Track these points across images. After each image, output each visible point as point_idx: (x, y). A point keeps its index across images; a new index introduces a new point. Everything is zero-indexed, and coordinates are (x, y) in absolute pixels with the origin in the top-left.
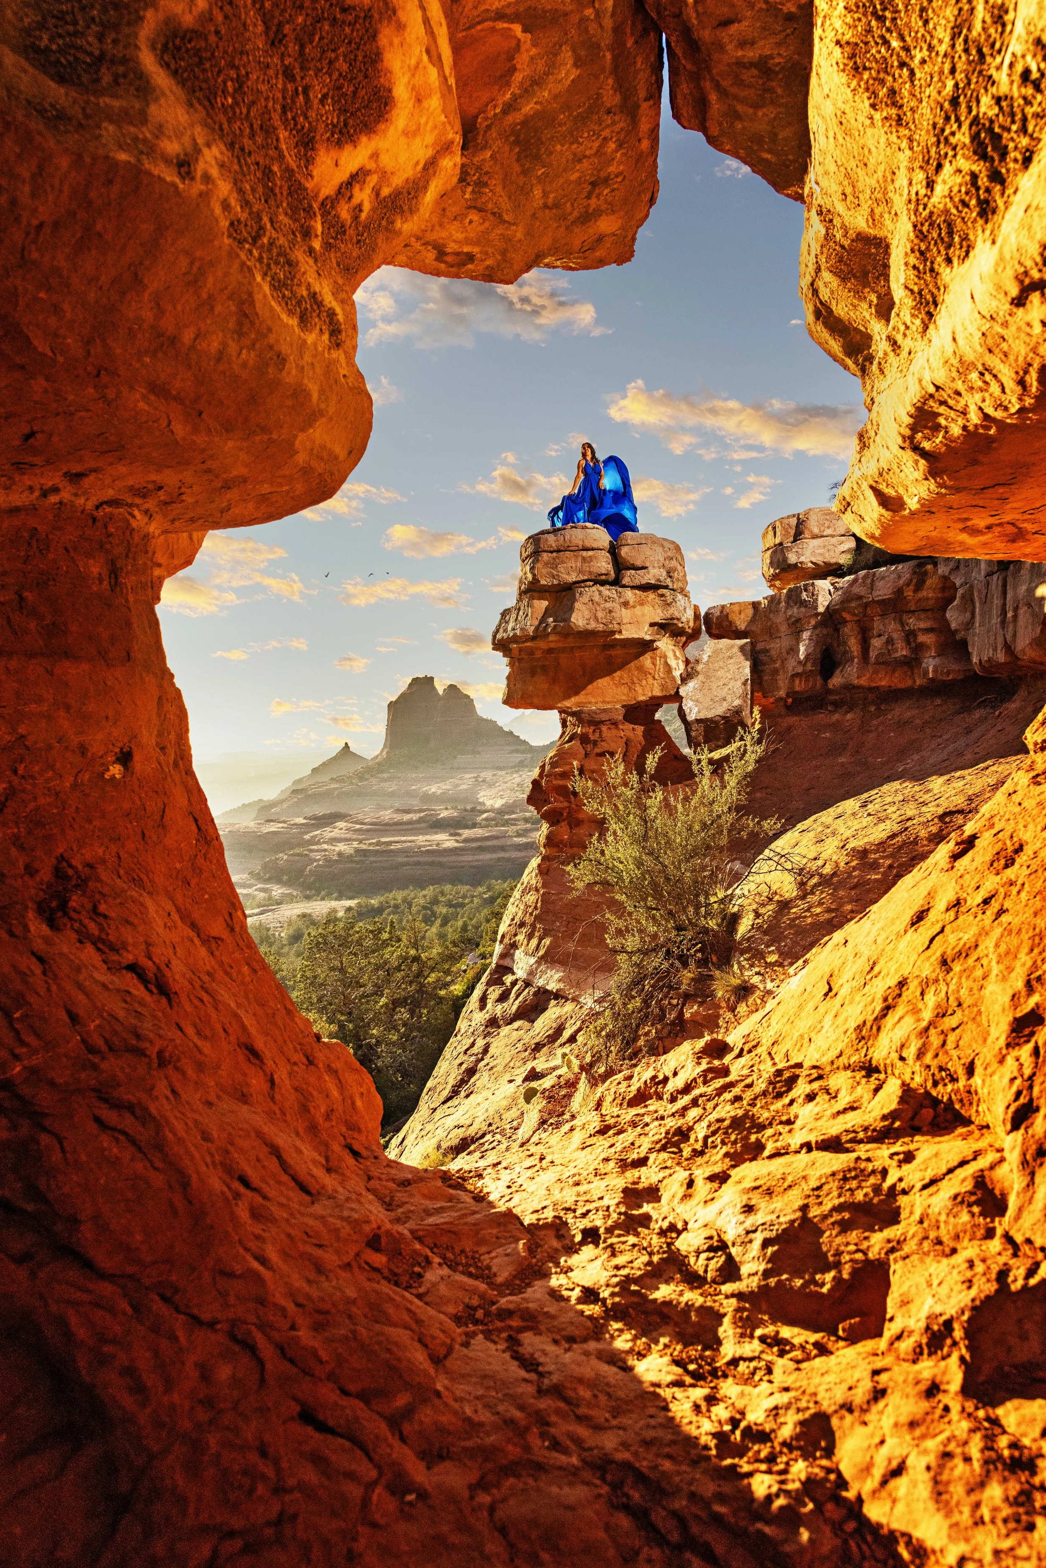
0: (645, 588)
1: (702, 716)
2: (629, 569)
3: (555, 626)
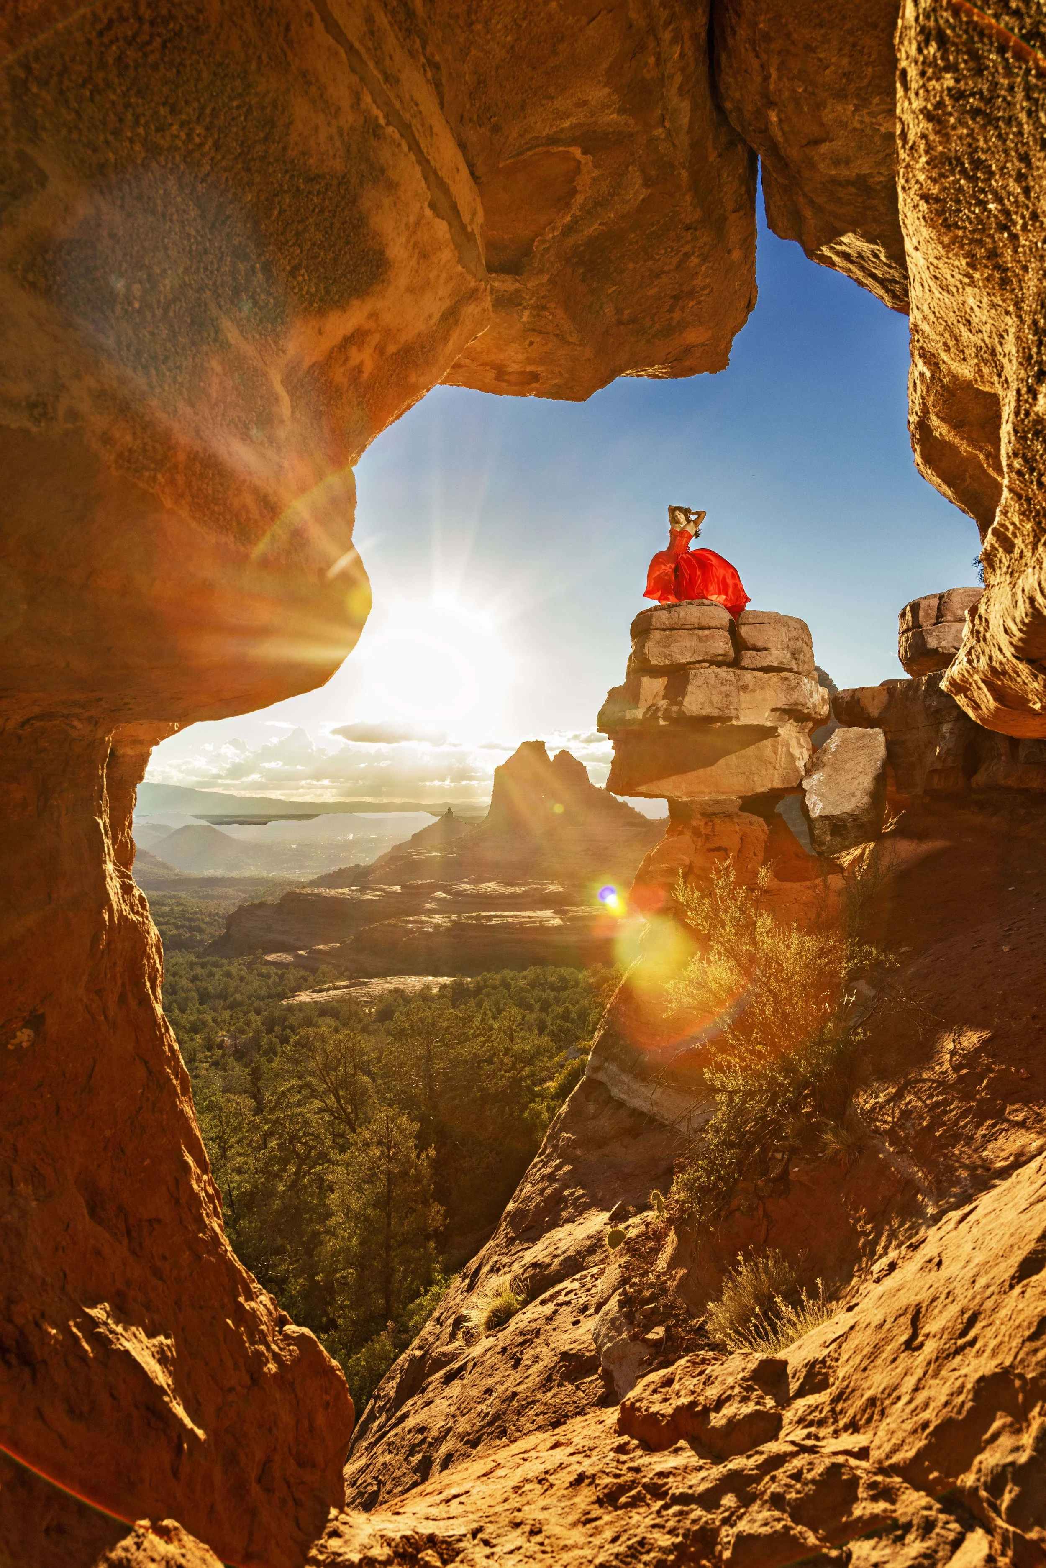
0: (767, 670)
1: (826, 813)
2: (749, 649)
3: (667, 710)
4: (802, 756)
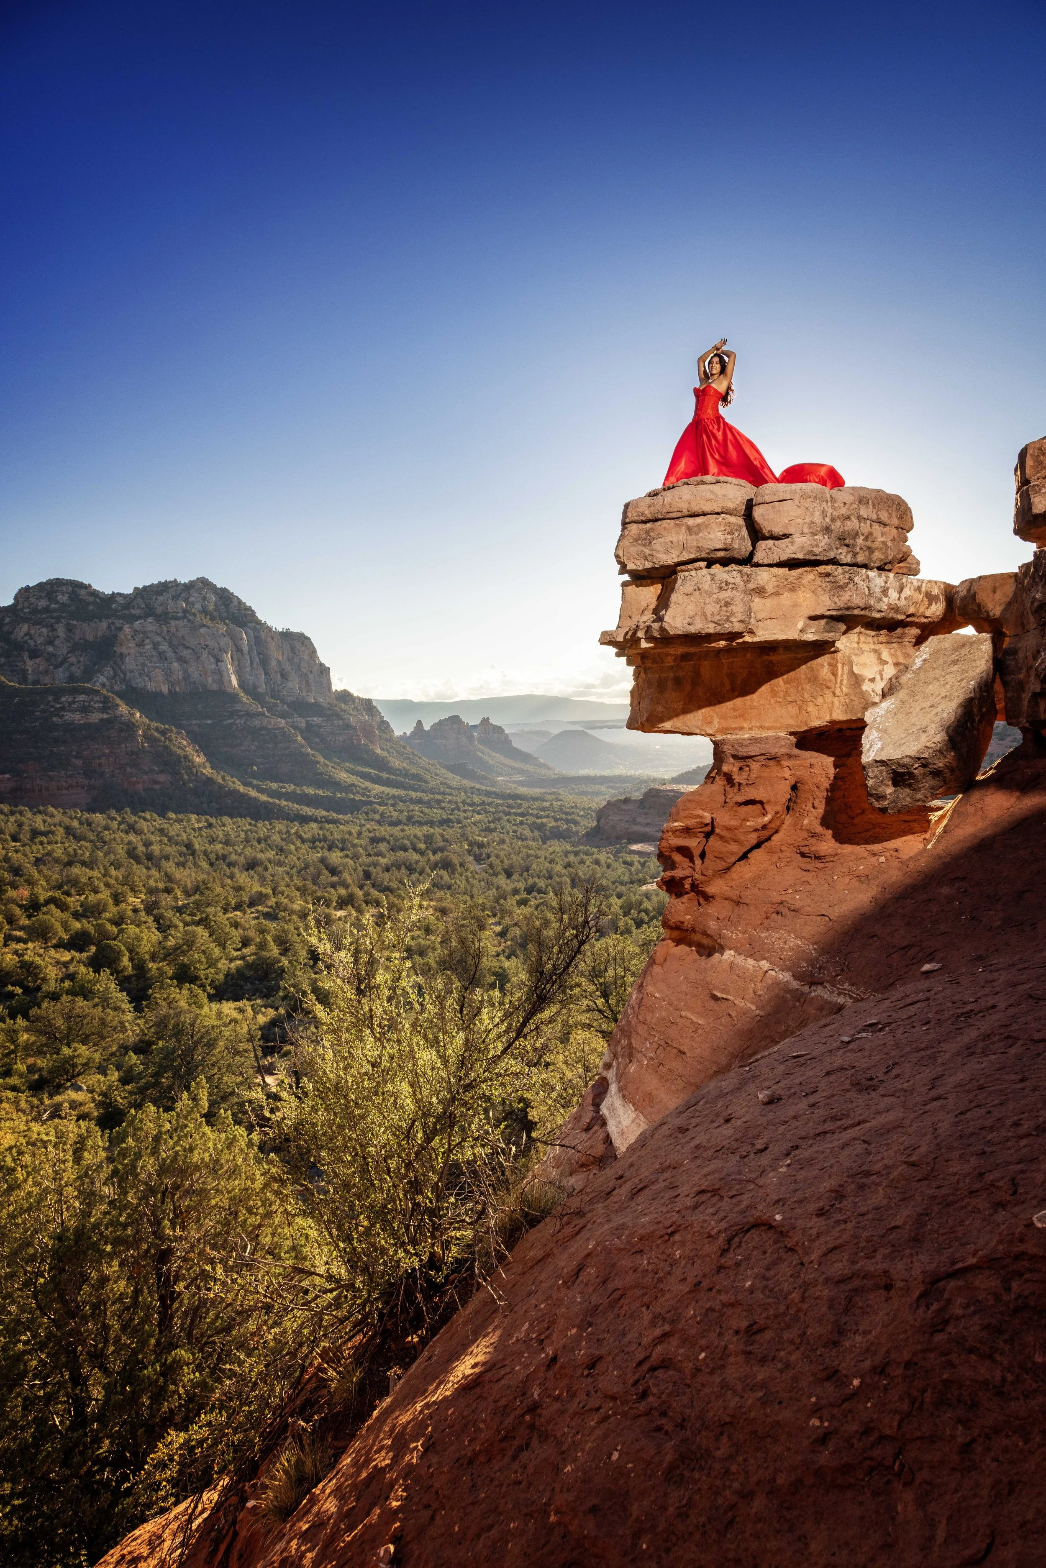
0: (792, 564)
1: (883, 757)
2: (765, 538)
3: (648, 629)
4: (881, 675)
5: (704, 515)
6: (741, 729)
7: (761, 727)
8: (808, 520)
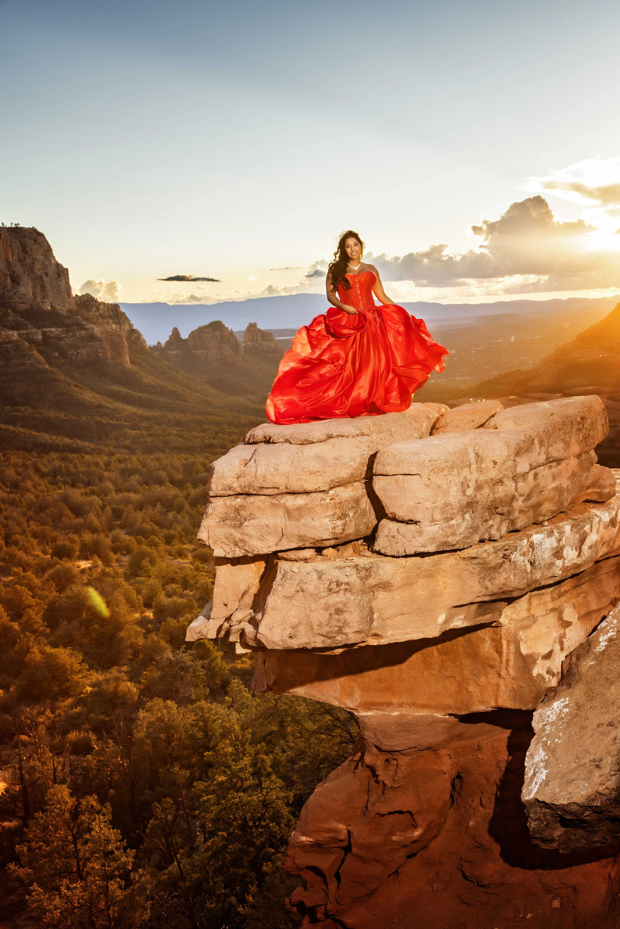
1: (547, 794)
2: (389, 519)
3: (242, 634)
4: (561, 643)
5: (307, 493)
6: (389, 704)
7: (414, 705)
8: (440, 502)
